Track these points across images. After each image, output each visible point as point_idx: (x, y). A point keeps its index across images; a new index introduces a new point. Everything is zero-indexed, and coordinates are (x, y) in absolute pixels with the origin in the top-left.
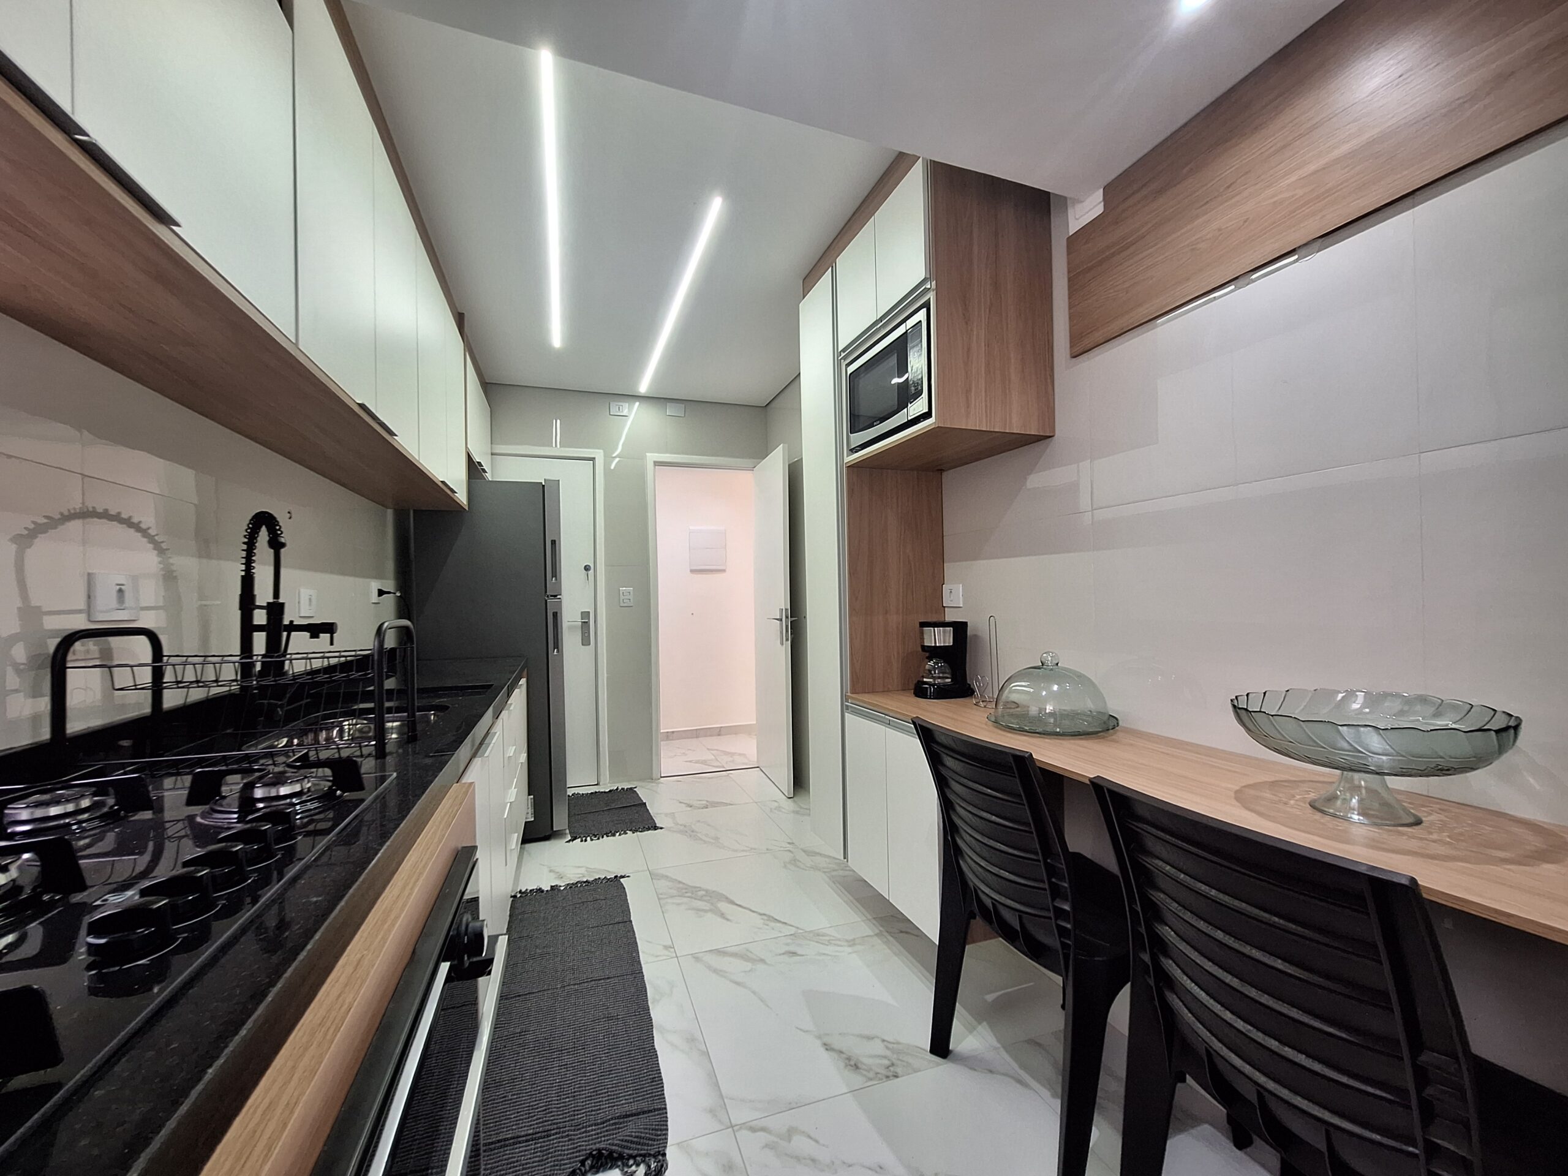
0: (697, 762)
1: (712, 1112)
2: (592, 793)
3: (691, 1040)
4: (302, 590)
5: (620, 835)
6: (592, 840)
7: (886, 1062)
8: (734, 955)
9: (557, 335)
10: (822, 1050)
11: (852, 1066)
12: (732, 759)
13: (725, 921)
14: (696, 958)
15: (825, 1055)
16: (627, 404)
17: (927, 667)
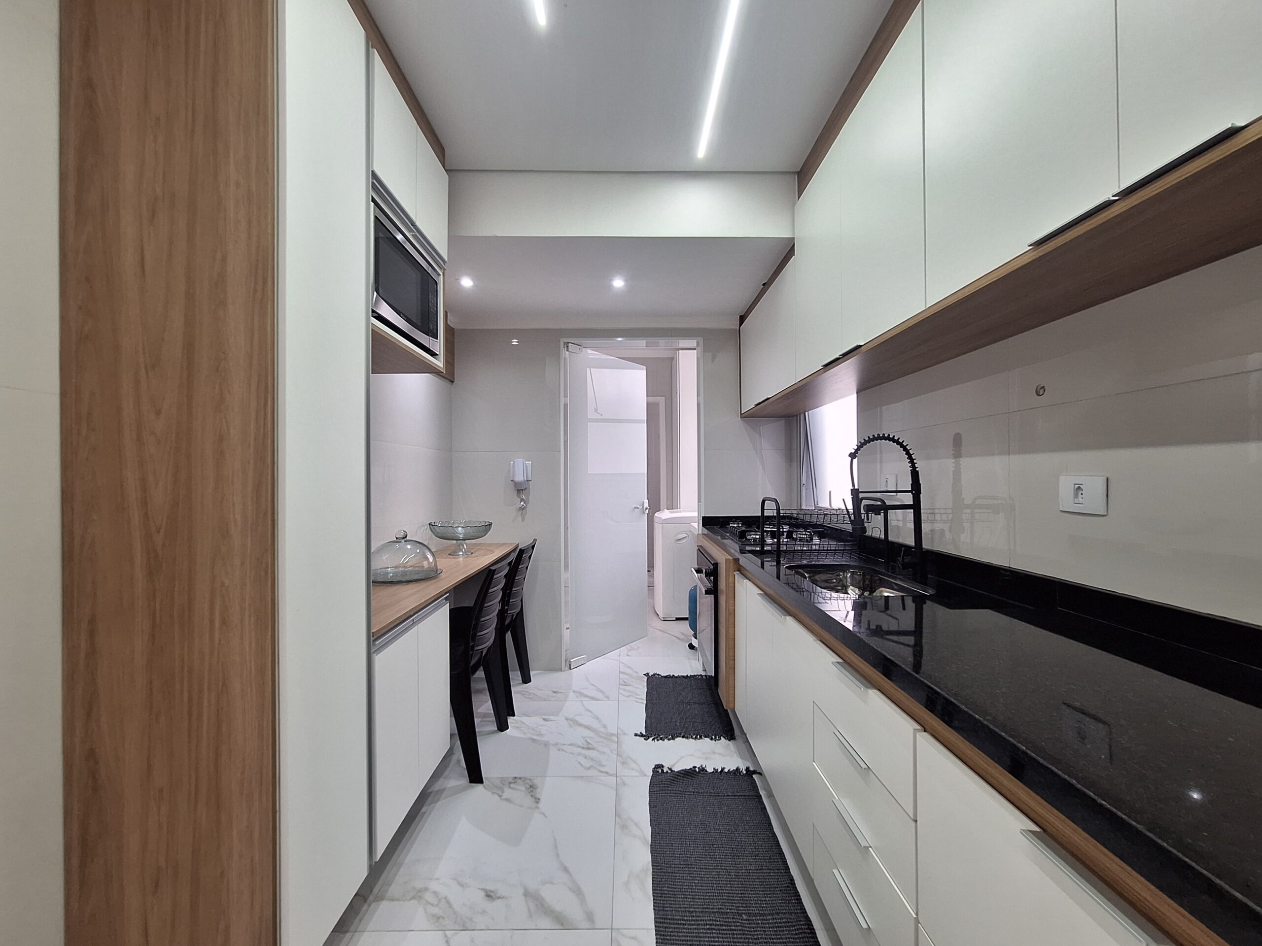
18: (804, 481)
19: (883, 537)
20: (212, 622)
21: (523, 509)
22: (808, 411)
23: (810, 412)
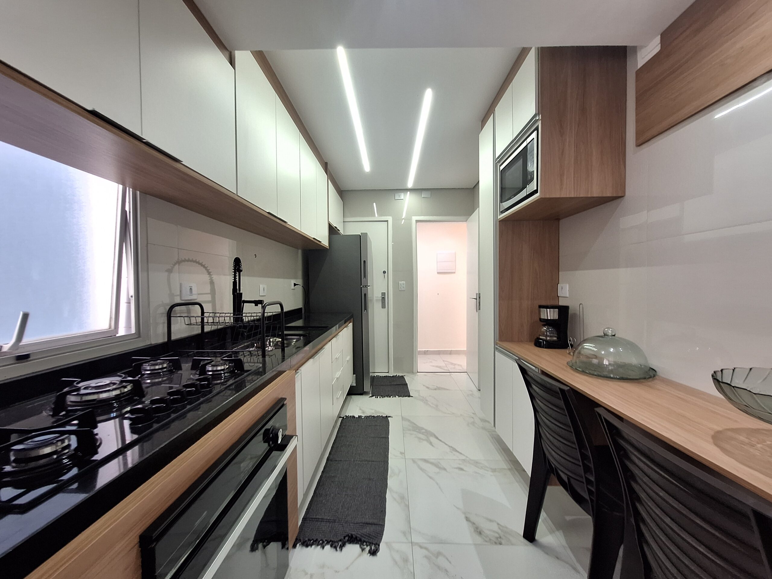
0: (437, 367)
1: (404, 533)
2: (385, 376)
3: (402, 498)
4: (261, 286)
5: (393, 397)
6: (380, 398)
7: (497, 535)
8: (432, 463)
9: (367, 166)
10: (465, 520)
11: (478, 532)
12: (454, 367)
13: (431, 446)
14: (414, 461)
15: (465, 523)
16: (403, 194)
17: (542, 330)
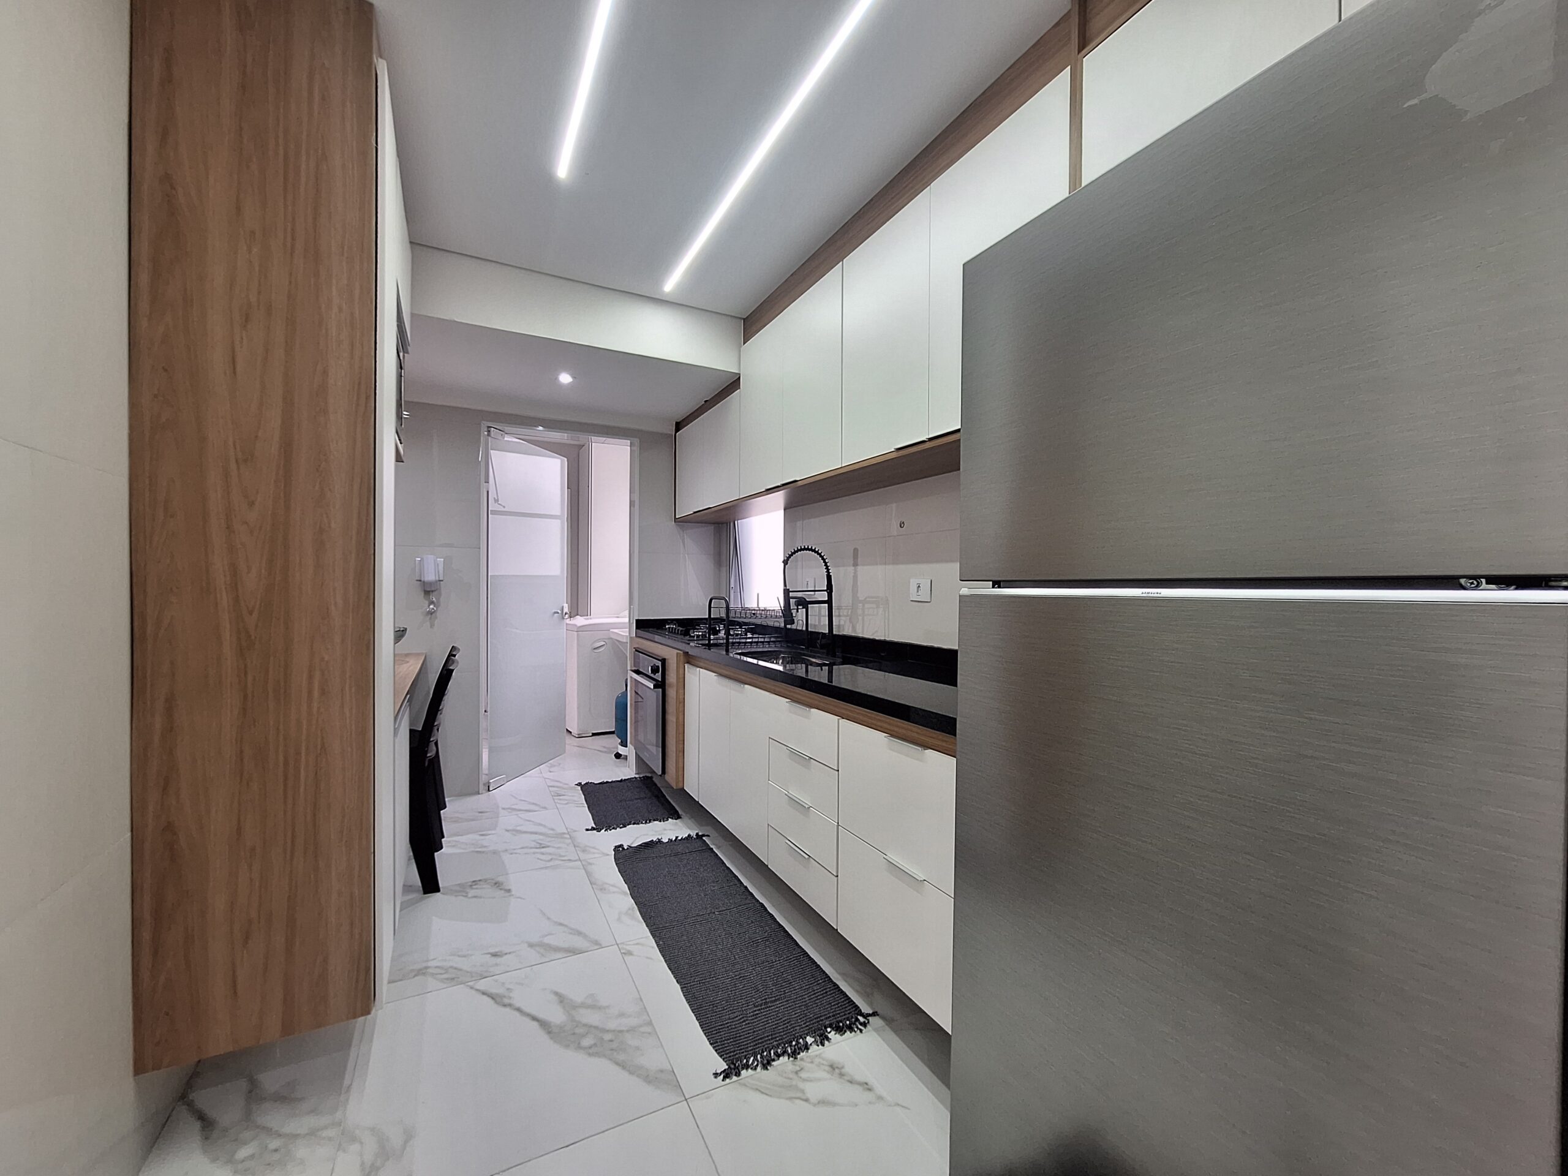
4: (912, 581)
8: (561, 950)
14: (597, 944)
18: (732, 585)
19: (804, 629)
20: (310, 692)
21: (431, 614)
22: (737, 520)
23: (739, 521)
